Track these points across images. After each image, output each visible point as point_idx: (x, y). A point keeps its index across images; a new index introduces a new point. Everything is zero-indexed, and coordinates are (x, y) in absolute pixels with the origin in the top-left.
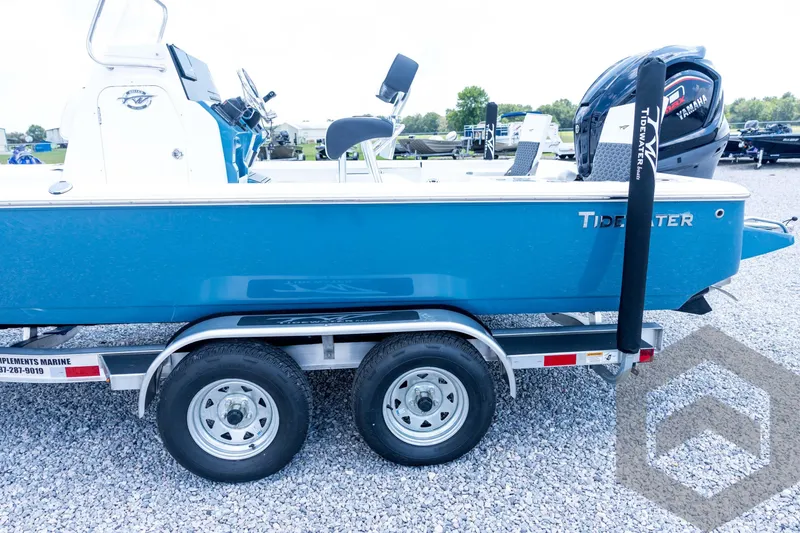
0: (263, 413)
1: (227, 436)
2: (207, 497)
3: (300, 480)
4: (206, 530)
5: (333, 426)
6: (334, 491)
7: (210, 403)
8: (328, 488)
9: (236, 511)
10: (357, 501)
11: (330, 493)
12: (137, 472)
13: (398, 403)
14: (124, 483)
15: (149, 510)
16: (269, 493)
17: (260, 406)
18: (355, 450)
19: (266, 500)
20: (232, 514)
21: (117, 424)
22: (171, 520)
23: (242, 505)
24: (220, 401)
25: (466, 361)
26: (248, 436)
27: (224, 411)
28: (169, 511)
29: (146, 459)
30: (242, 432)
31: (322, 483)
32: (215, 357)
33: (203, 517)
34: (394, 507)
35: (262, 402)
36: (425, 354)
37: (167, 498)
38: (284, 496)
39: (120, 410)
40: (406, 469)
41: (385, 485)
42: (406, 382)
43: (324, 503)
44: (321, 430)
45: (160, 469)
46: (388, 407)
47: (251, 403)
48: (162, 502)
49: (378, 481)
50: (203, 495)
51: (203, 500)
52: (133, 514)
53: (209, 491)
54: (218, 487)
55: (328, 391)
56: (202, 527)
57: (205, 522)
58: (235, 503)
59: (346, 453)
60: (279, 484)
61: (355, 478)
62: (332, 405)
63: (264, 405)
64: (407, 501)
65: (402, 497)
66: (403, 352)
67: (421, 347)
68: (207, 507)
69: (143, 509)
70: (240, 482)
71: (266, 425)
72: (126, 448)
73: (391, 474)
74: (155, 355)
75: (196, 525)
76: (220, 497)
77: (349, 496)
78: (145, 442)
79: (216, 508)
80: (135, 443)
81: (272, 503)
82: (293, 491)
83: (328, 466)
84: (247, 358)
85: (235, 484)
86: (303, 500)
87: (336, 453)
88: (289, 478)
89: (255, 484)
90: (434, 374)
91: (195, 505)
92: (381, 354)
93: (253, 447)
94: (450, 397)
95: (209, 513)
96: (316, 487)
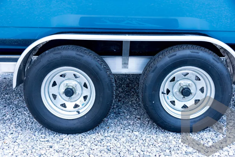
0: (86, 92)
1: (64, 105)
2: (50, 140)
3: (106, 135)
4: (49, 155)
5: (124, 112)
6: (127, 141)
7: (54, 84)
8: (124, 140)
9: (67, 147)
10: (143, 147)
11: (125, 142)
12: (12, 126)
13: (168, 91)
14: (4, 130)
15: (16, 144)
16: (87, 140)
17: (84, 88)
18: (138, 123)
19: (86, 143)
20: (65, 148)
21: (5, 107)
22: (28, 149)
23: (71, 144)
24: (61, 83)
25: (216, 63)
26: (76, 106)
27: (62, 89)
28: (28, 145)
29: (18, 121)
30: (73, 104)
31: (120, 137)
32: (59, 52)
33: (47, 149)
34: (168, 151)
35: (85, 85)
36: (190, 56)
37: (27, 139)
38: (97, 142)
39: (7, 101)
40: (171, 133)
41: (159, 140)
42: (174, 78)
43: (122, 147)
44: (117, 114)
45: (25, 126)
46: (163, 93)
47: (79, 86)
48: (24, 140)
49: (155, 138)
50: (48, 138)
51: (48, 141)
52: (6, 145)
53: (52, 136)
54: (57, 135)
55: (120, 99)
56: (46, 153)
57: (48, 151)
58: (67, 143)
59: (133, 125)
60: (93, 136)
61: (140, 136)
62: (123, 104)
63: (87, 87)
64: (175, 149)
65: (172, 146)
66: (175, 55)
67: (187, 52)
68: (50, 144)
69: (13, 143)
70: (70, 134)
71: (87, 100)
72: (8, 116)
73: (163, 135)
74: (24, 50)
75: (43, 152)
76: (58, 140)
77: (137, 144)
78: (19, 114)
79: (56, 144)
80: (14, 114)
81: (89, 144)
82: (102, 140)
83: (122, 130)
84: (78, 53)
85: (68, 134)
86: (109, 144)
87: (127, 124)
88: (100, 134)
89: (79, 135)
90: (193, 74)
91: (43, 143)
92: (161, 56)
93: (79, 112)
94: (202, 90)
95: (51, 147)
96: (117, 139)
